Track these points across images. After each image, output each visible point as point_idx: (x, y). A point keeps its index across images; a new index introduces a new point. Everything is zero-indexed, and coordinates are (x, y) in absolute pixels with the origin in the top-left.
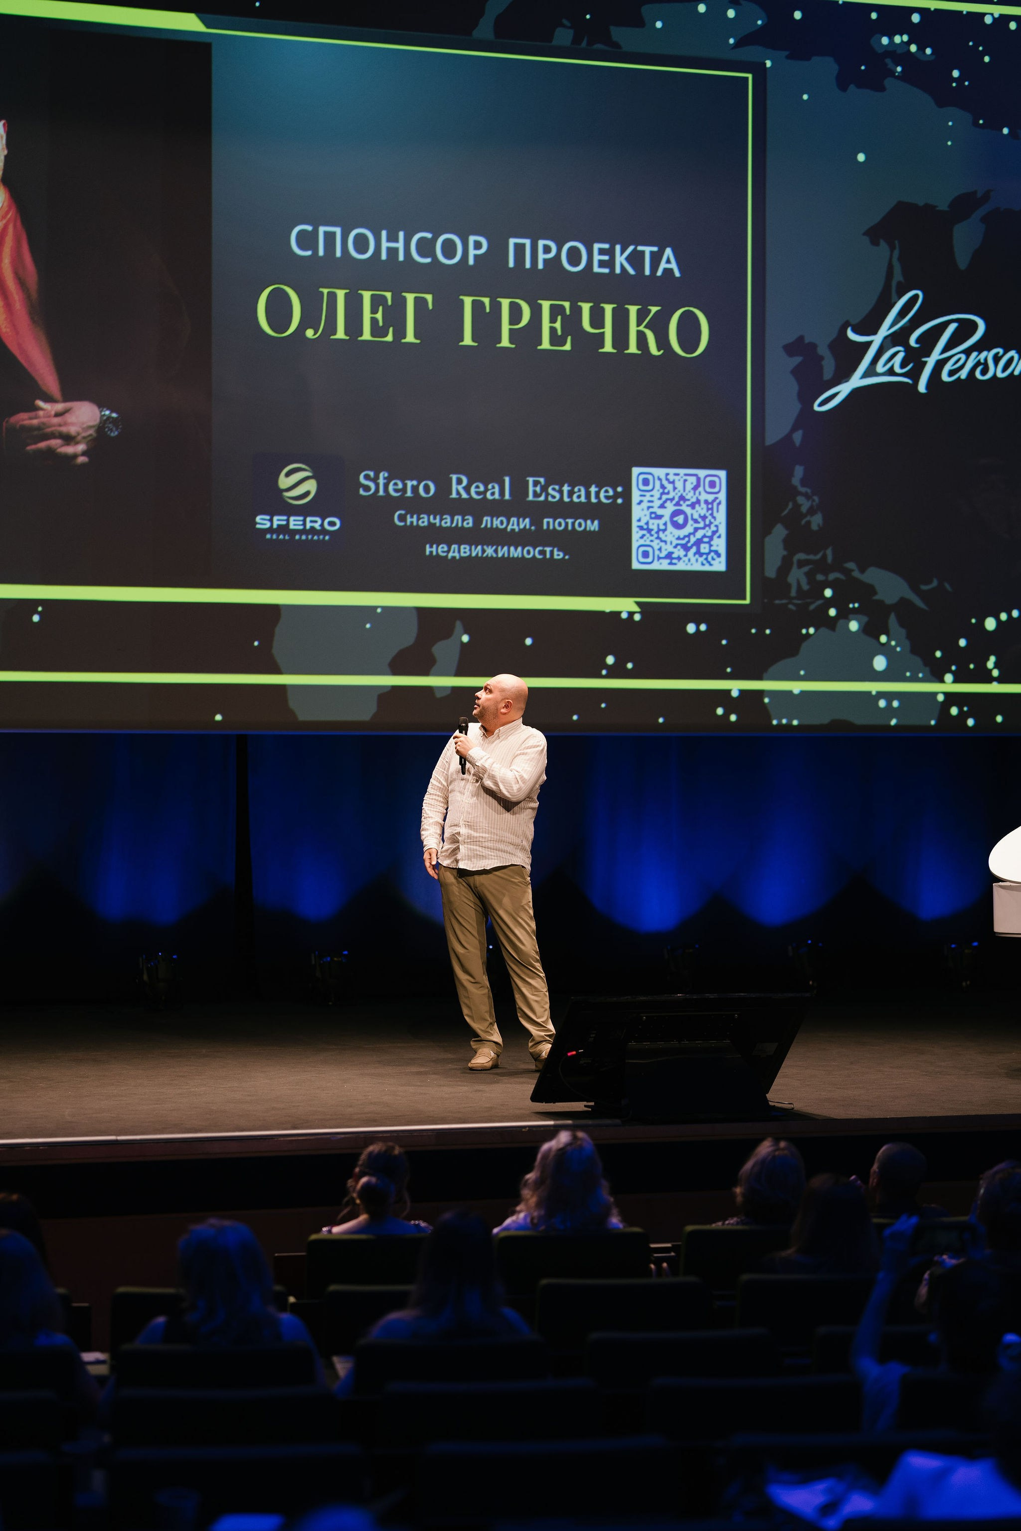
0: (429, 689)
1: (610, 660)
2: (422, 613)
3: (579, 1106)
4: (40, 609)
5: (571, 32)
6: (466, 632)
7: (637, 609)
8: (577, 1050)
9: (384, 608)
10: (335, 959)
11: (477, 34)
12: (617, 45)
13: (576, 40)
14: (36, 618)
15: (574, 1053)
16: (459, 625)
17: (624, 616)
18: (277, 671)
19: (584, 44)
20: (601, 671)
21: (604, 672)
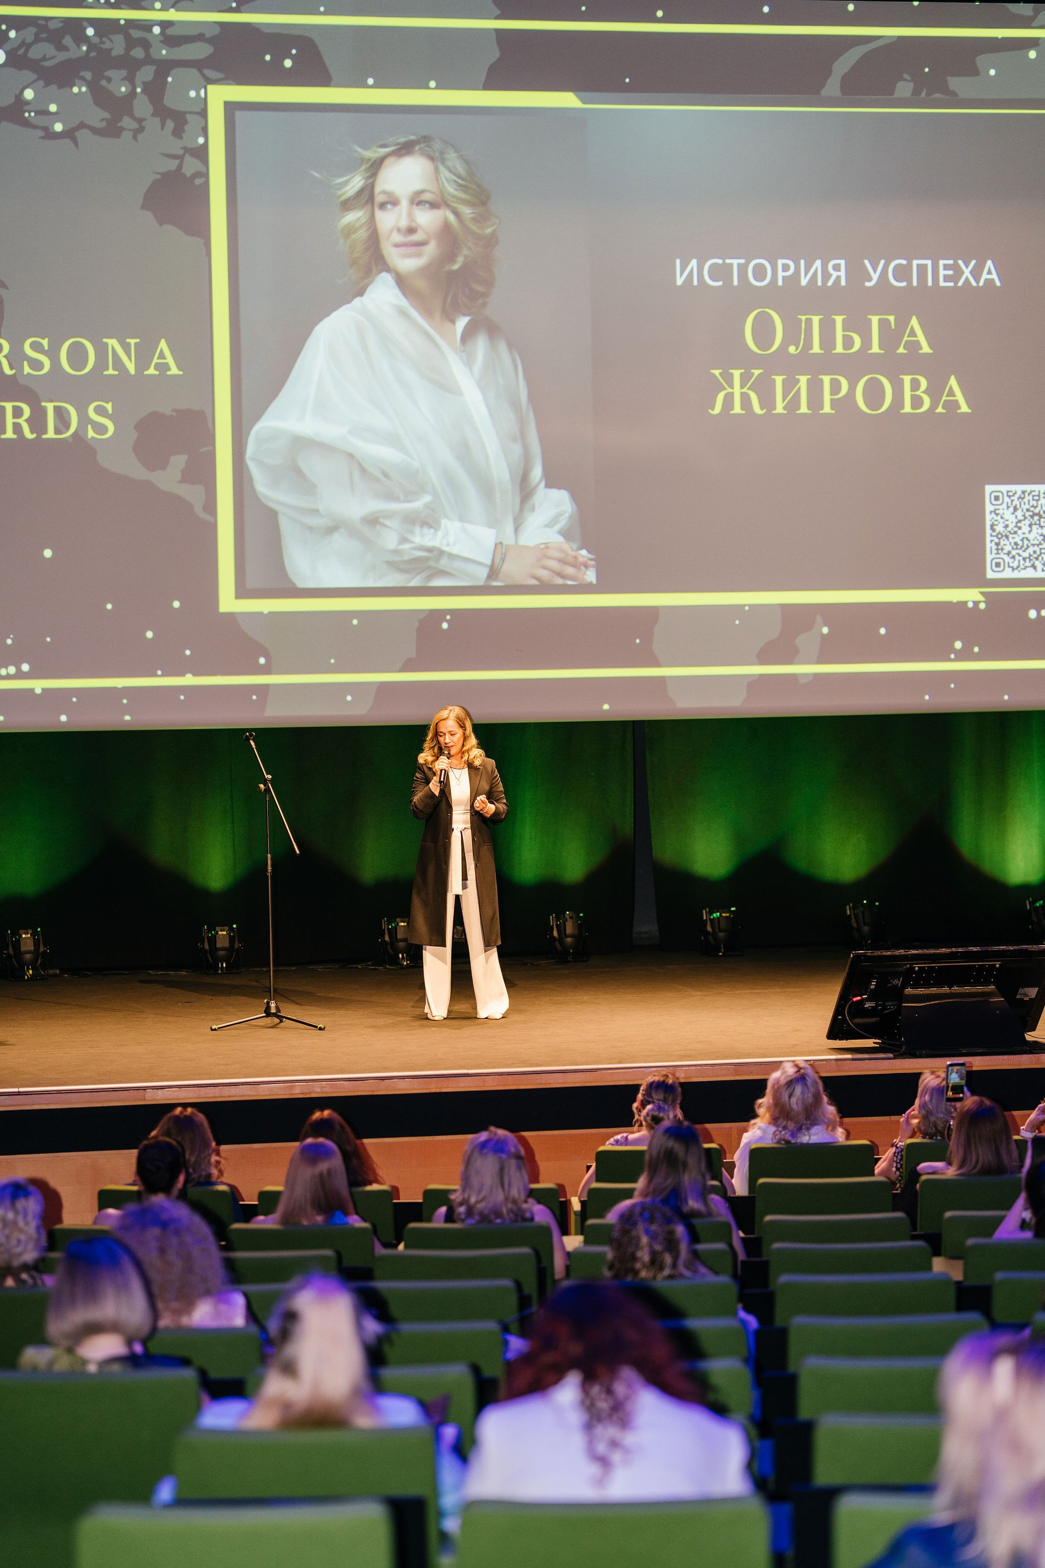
0: (793, 677)
1: (958, 645)
2: (786, 609)
3: (869, 1043)
4: (448, 617)
5: (912, 85)
6: (825, 625)
7: (982, 598)
8: (861, 996)
9: (750, 606)
10: (724, 915)
11: (825, 92)
12: (954, 94)
13: (916, 92)
14: (445, 626)
15: (859, 998)
16: (819, 618)
17: (970, 605)
18: (657, 664)
19: (923, 94)
20: (949, 656)
21: (952, 656)
